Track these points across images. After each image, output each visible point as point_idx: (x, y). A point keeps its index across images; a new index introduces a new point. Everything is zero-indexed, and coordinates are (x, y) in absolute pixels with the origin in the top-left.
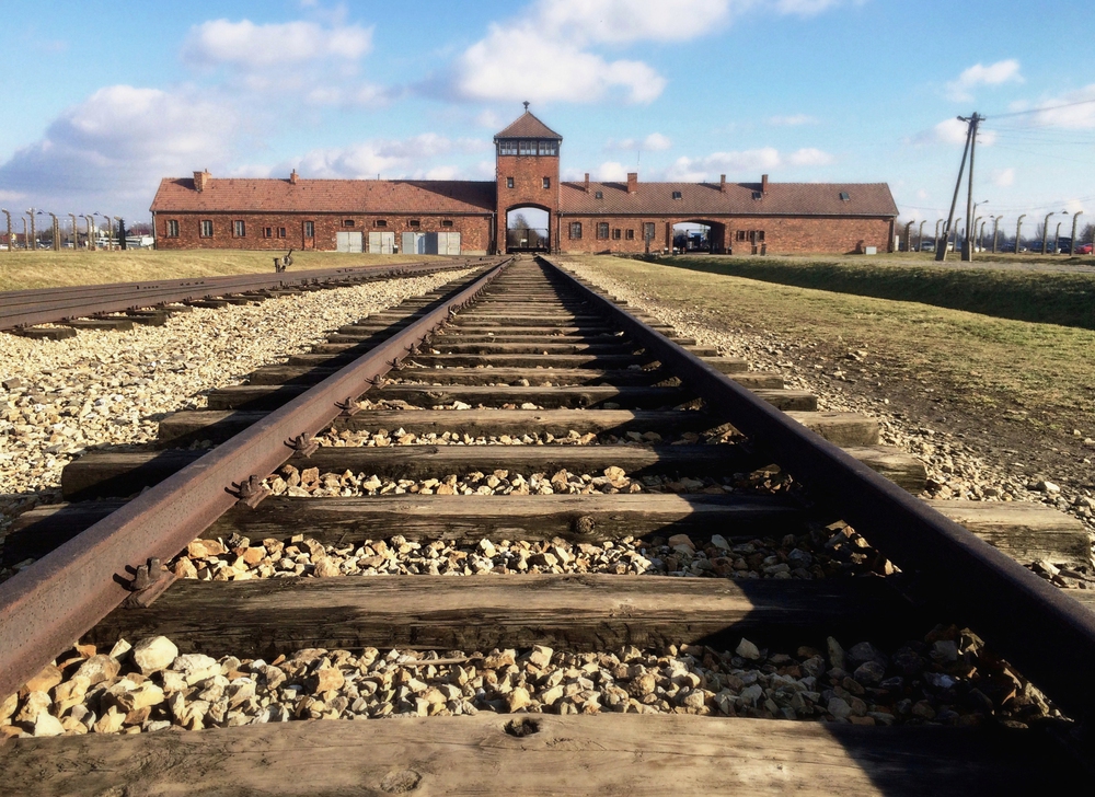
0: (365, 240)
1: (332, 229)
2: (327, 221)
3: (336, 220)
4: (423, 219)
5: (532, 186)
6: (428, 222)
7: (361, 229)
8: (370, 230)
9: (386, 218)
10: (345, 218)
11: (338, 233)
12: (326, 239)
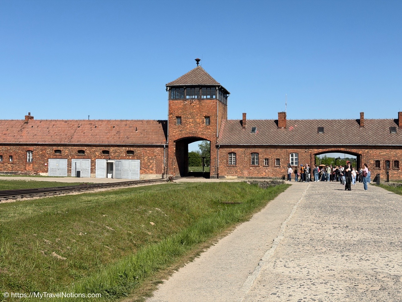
1: (45, 157)
2: (42, 150)
3: (49, 150)
4: (111, 149)
5: (196, 124)
6: (116, 152)
7: (66, 157)
8: (73, 157)
9: (84, 148)
10: (55, 148)
11: (49, 159)
12: (41, 164)
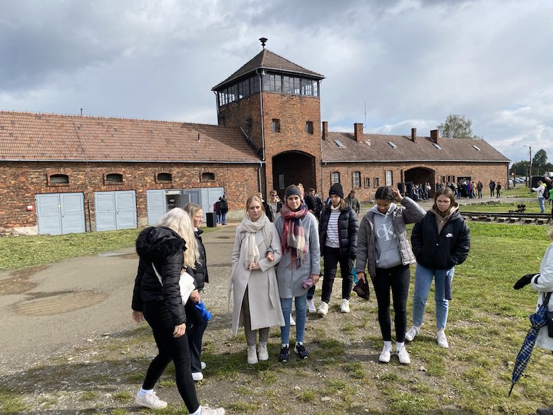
0: (89, 206)
1: (27, 190)
2: (16, 177)
3: (34, 175)
4: (175, 171)
5: (298, 131)
6: (183, 175)
7: (81, 189)
8: (97, 188)
9: (121, 171)
10: (51, 171)
11: (38, 197)
12: (16, 208)
